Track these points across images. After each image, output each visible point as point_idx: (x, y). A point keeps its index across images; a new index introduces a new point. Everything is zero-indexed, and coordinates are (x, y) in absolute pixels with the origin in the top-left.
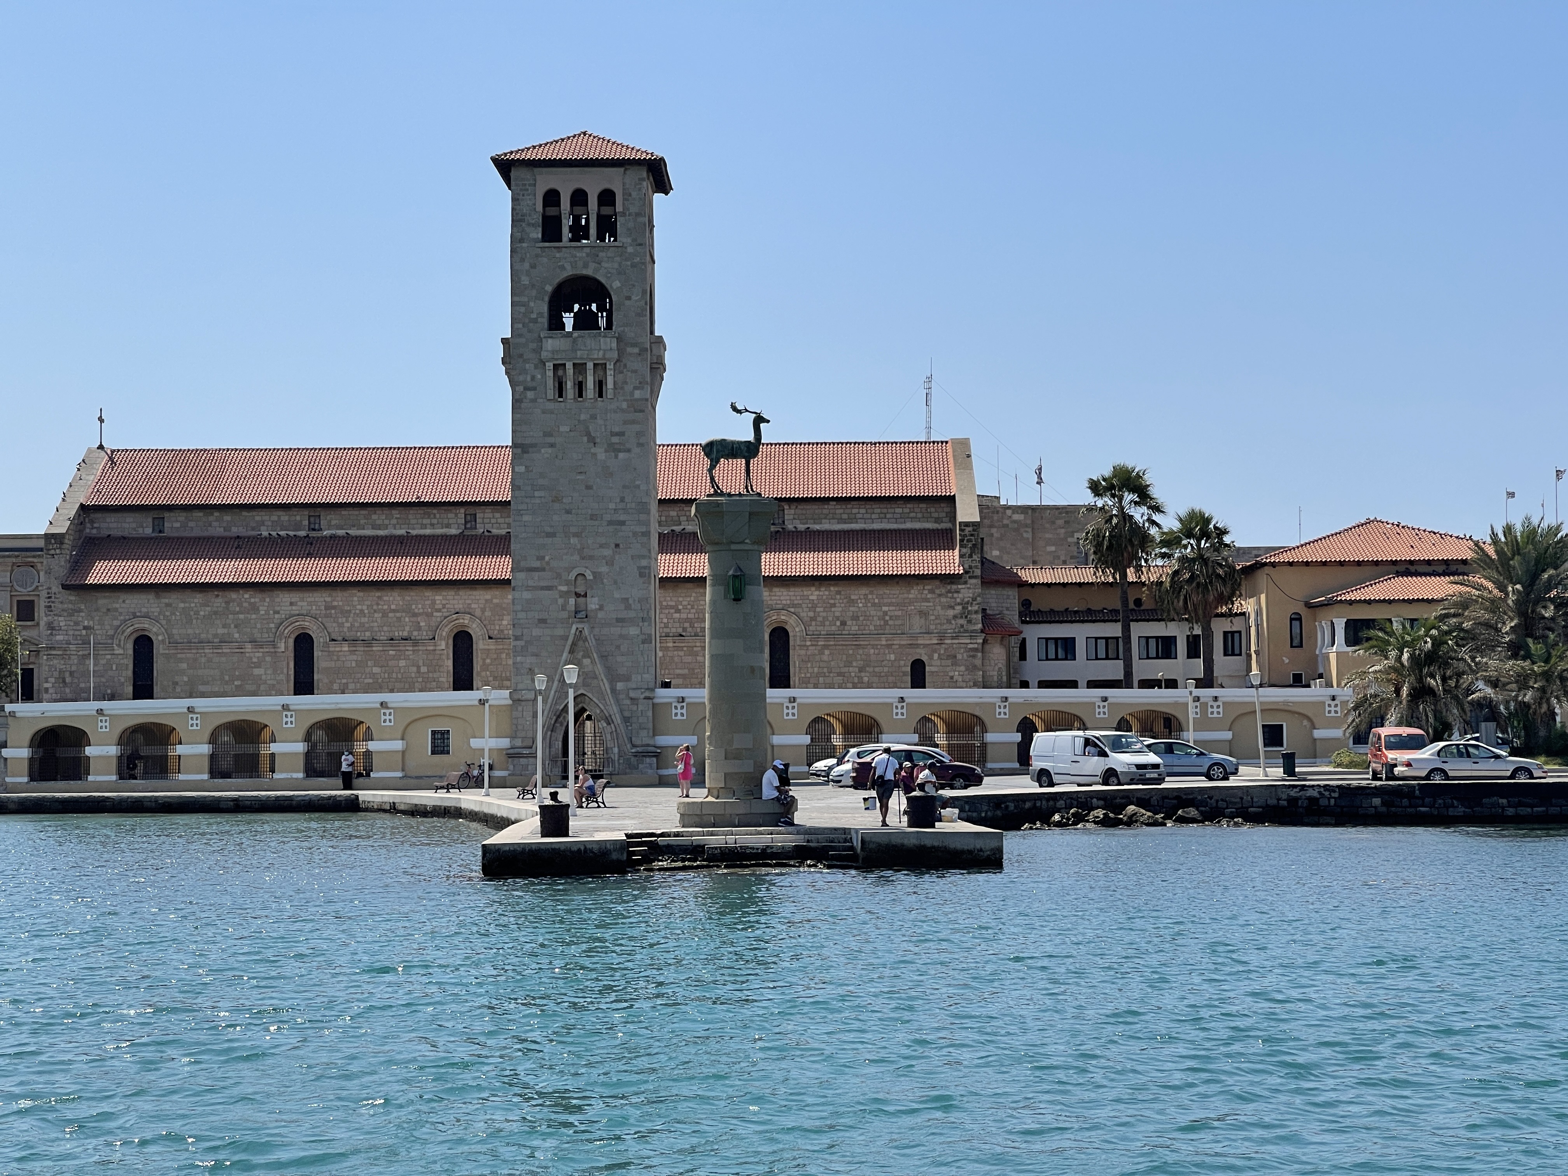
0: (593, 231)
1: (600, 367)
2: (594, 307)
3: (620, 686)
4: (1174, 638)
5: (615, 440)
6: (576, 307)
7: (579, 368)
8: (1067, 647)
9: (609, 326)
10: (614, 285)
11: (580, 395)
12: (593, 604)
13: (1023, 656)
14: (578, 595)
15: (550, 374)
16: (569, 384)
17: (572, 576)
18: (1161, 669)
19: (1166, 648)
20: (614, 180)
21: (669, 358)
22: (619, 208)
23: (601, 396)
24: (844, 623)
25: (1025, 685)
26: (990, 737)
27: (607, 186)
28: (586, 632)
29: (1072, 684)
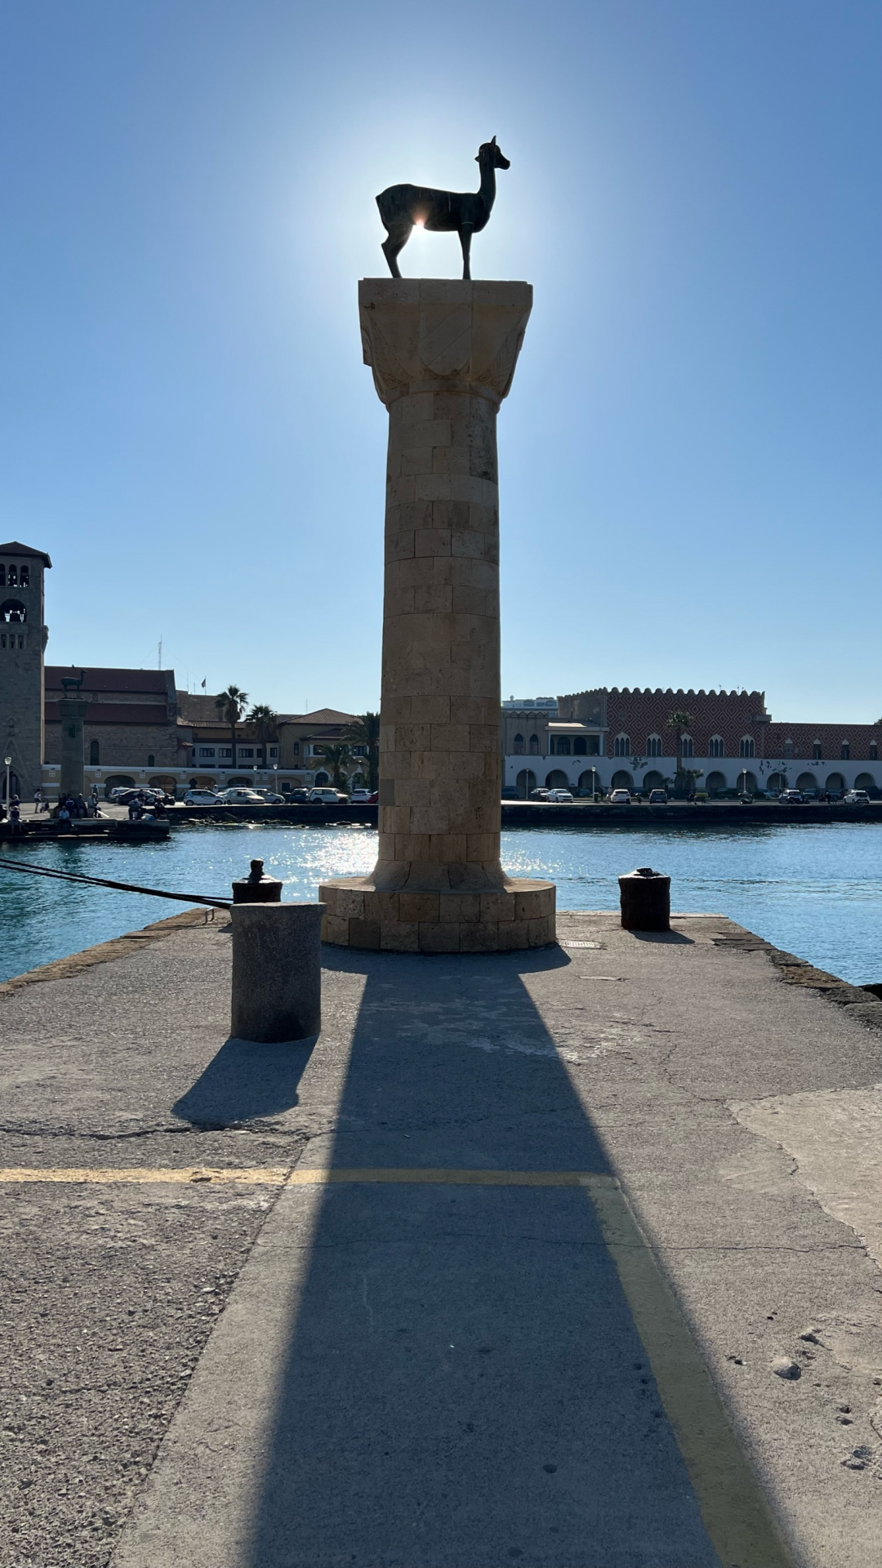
0: (19, 581)
1: (21, 636)
2: (18, 612)
3: (28, 763)
4: (252, 750)
5: (27, 666)
6: (11, 612)
7: (12, 636)
9: (25, 621)
10: (28, 604)
11: (12, 647)
12: (16, 730)
13: (194, 755)
14: (10, 727)
16: (8, 643)
18: (247, 761)
19: (250, 753)
20: (28, 562)
21: (49, 634)
22: (30, 573)
23: (21, 647)
24: (121, 741)
25: (194, 766)
26: (178, 786)
27: (23, 564)
28: (14, 741)
29: (213, 766)
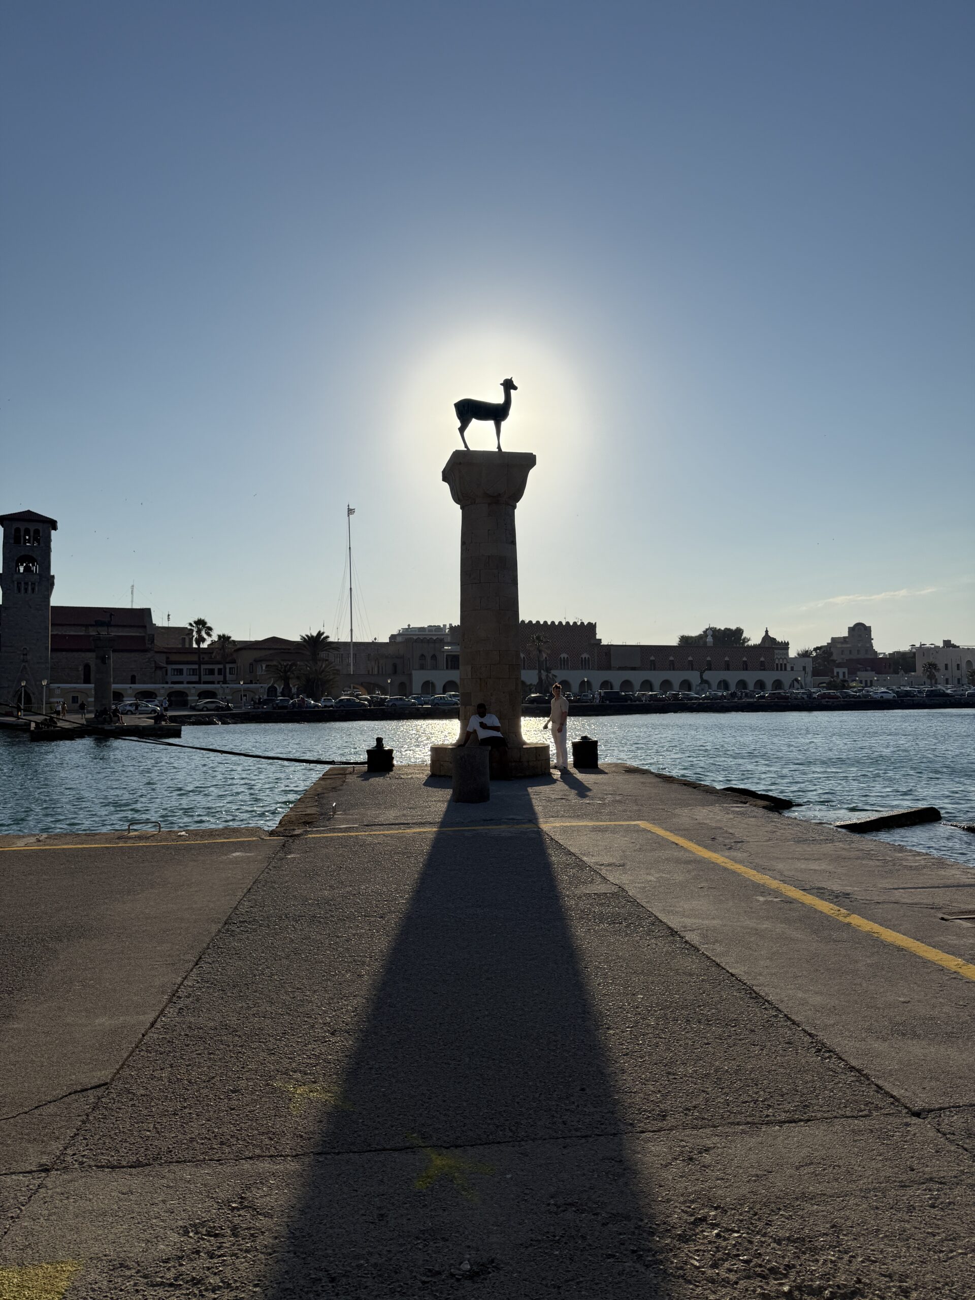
0: (31, 541)
1: (33, 584)
2: (31, 565)
3: (38, 683)
4: (214, 669)
5: (38, 607)
6: (25, 564)
7: (26, 584)
8: (180, 672)
9: (36, 571)
10: (38, 558)
11: (26, 592)
12: (29, 657)
13: (167, 674)
14: (24, 655)
15: (16, 585)
16: (23, 589)
17: (22, 649)
18: (210, 678)
20: (40, 526)
22: (41, 535)
23: (33, 592)
25: (167, 683)
27: (35, 527)
28: (27, 666)
29: (182, 683)
